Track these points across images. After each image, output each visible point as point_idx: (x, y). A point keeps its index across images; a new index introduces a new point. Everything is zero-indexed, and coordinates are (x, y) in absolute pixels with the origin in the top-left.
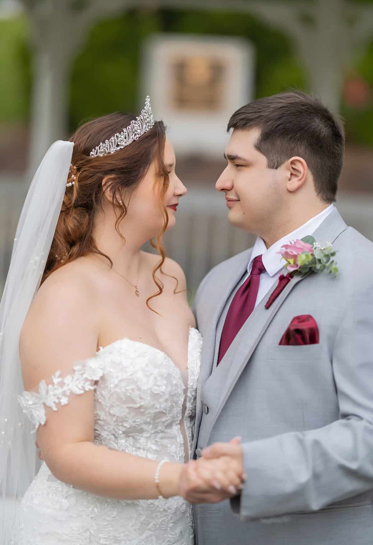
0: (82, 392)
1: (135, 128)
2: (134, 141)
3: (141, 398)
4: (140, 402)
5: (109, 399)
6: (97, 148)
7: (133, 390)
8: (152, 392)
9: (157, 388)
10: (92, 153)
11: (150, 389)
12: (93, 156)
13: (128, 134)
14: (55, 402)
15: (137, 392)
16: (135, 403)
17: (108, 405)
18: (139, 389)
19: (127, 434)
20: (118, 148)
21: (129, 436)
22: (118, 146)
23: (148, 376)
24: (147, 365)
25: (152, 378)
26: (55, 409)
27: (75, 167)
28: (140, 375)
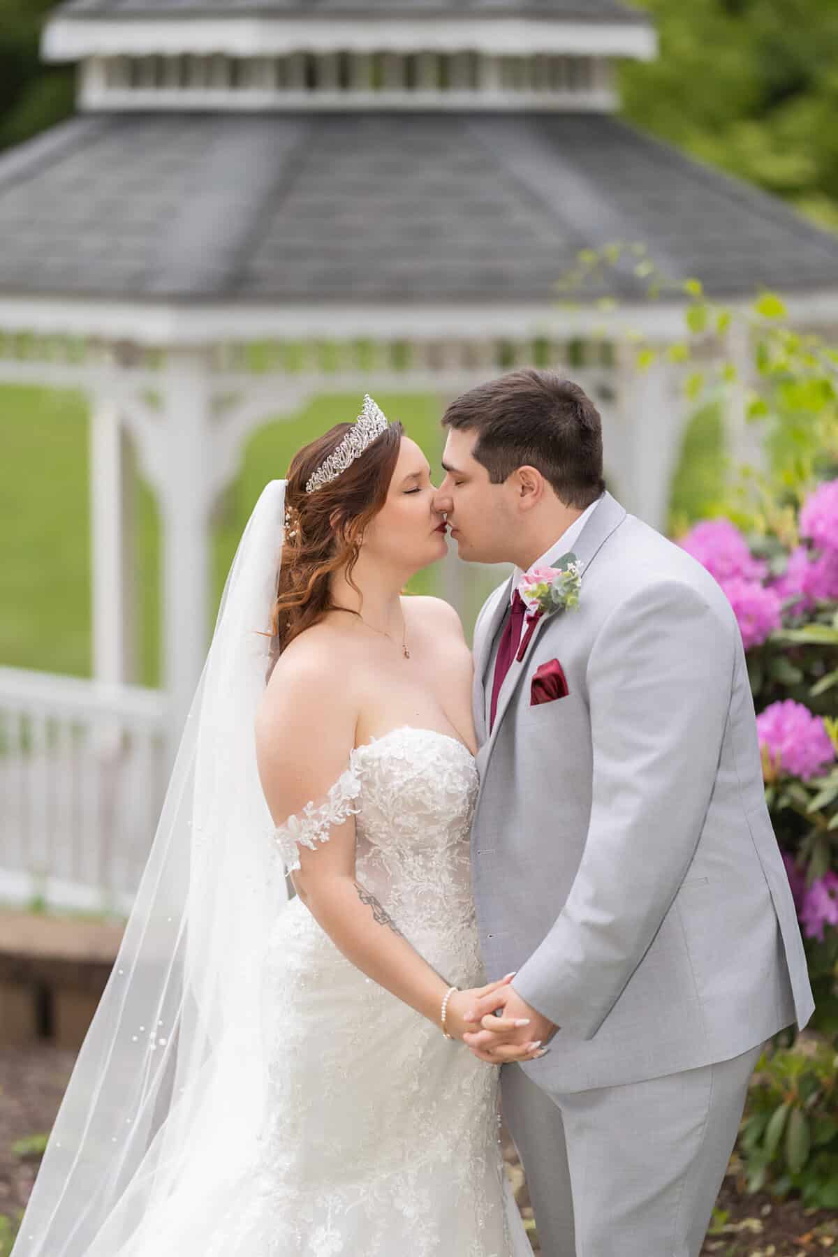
0: (344, 820)
1: (352, 443)
2: (355, 459)
3: (434, 802)
4: (434, 807)
5: (392, 806)
6: (310, 480)
7: (423, 792)
8: (447, 793)
9: (453, 787)
10: (307, 489)
11: (446, 788)
12: (310, 492)
13: (344, 453)
14: (312, 840)
15: (429, 795)
16: (426, 808)
17: (392, 813)
18: (431, 790)
19: (416, 850)
20: (337, 475)
21: (418, 854)
22: (335, 471)
23: (441, 774)
24: (438, 759)
25: (446, 776)
26: (314, 849)
27: (296, 510)
28: (431, 773)
